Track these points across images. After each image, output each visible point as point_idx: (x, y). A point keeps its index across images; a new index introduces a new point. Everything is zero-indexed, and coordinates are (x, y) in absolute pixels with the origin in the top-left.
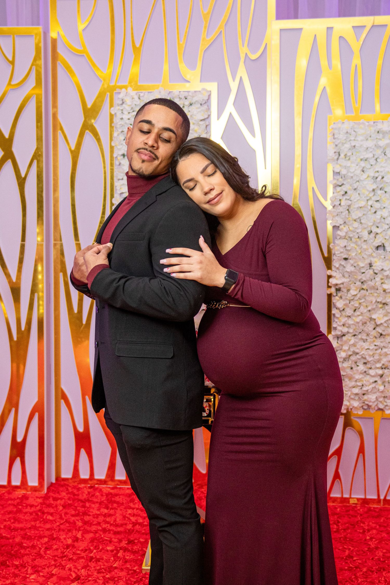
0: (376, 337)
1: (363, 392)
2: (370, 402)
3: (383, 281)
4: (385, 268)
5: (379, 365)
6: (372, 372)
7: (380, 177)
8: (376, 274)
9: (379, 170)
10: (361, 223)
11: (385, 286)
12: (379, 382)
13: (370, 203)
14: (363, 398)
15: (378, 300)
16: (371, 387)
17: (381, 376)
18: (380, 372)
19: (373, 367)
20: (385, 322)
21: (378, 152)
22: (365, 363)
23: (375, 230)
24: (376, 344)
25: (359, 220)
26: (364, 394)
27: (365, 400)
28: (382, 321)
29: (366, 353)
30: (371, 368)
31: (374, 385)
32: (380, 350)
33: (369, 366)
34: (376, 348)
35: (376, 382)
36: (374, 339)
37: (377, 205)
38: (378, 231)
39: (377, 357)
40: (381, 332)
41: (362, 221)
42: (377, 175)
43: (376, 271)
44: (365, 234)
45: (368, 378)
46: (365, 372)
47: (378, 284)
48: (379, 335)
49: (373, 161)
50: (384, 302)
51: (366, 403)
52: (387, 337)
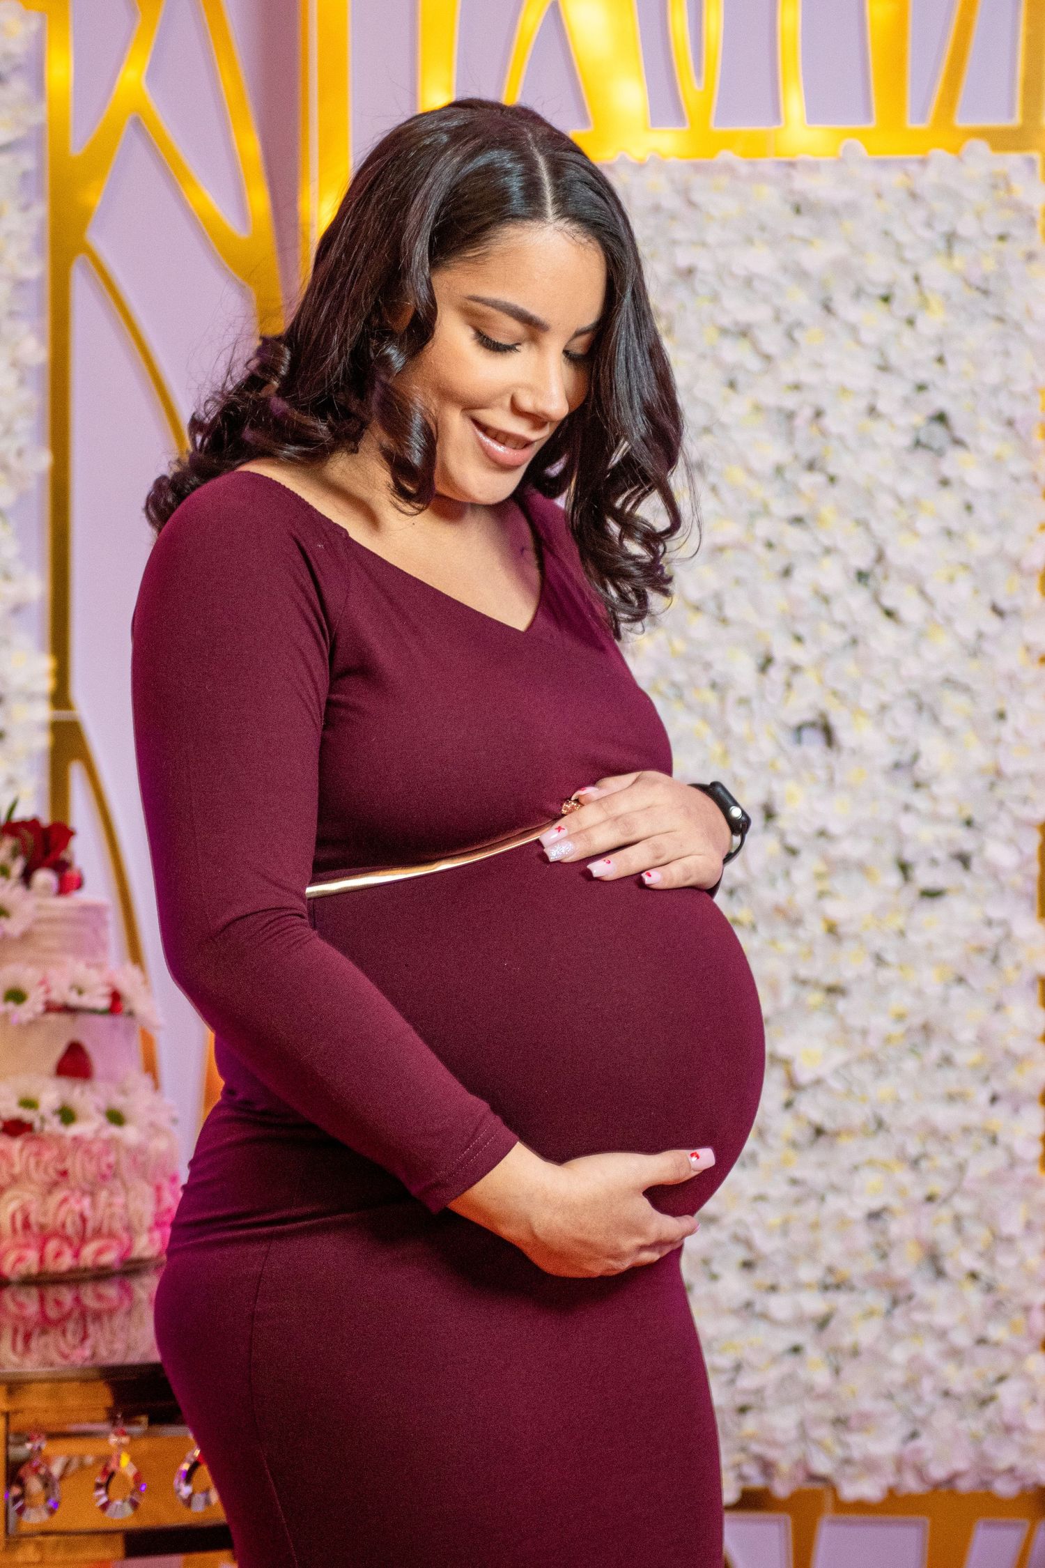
0: (794, 1145)
1: (740, 1400)
2: (773, 1443)
3: (825, 885)
4: (835, 828)
5: (809, 1273)
6: (779, 1306)
7: (807, 413)
8: (792, 852)
9: (808, 377)
10: (724, 621)
11: (836, 909)
12: (813, 1354)
13: (763, 528)
14: (739, 1426)
15: (804, 972)
16: (773, 1374)
17: (823, 1323)
18: (815, 1304)
19: (784, 1282)
20: (836, 1072)
21: (800, 301)
22: (747, 1265)
23: (784, 650)
24: (798, 1174)
25: (711, 606)
26: (743, 1410)
27: (752, 1437)
28: (824, 1070)
29: (750, 1218)
30: (773, 1289)
31: (789, 1364)
32: (813, 1204)
33: (762, 1276)
34: (794, 1192)
35: (796, 1350)
36: (791, 1153)
37: (794, 538)
38: (799, 654)
39: (799, 1236)
40: (817, 1116)
41: (730, 612)
42: (790, 401)
43: (793, 841)
44: (743, 667)
45: (760, 1334)
46: (748, 1305)
47: (804, 897)
48: (809, 1133)
49: (771, 340)
50: (829, 979)
51: (756, 1448)
52: (844, 1142)
